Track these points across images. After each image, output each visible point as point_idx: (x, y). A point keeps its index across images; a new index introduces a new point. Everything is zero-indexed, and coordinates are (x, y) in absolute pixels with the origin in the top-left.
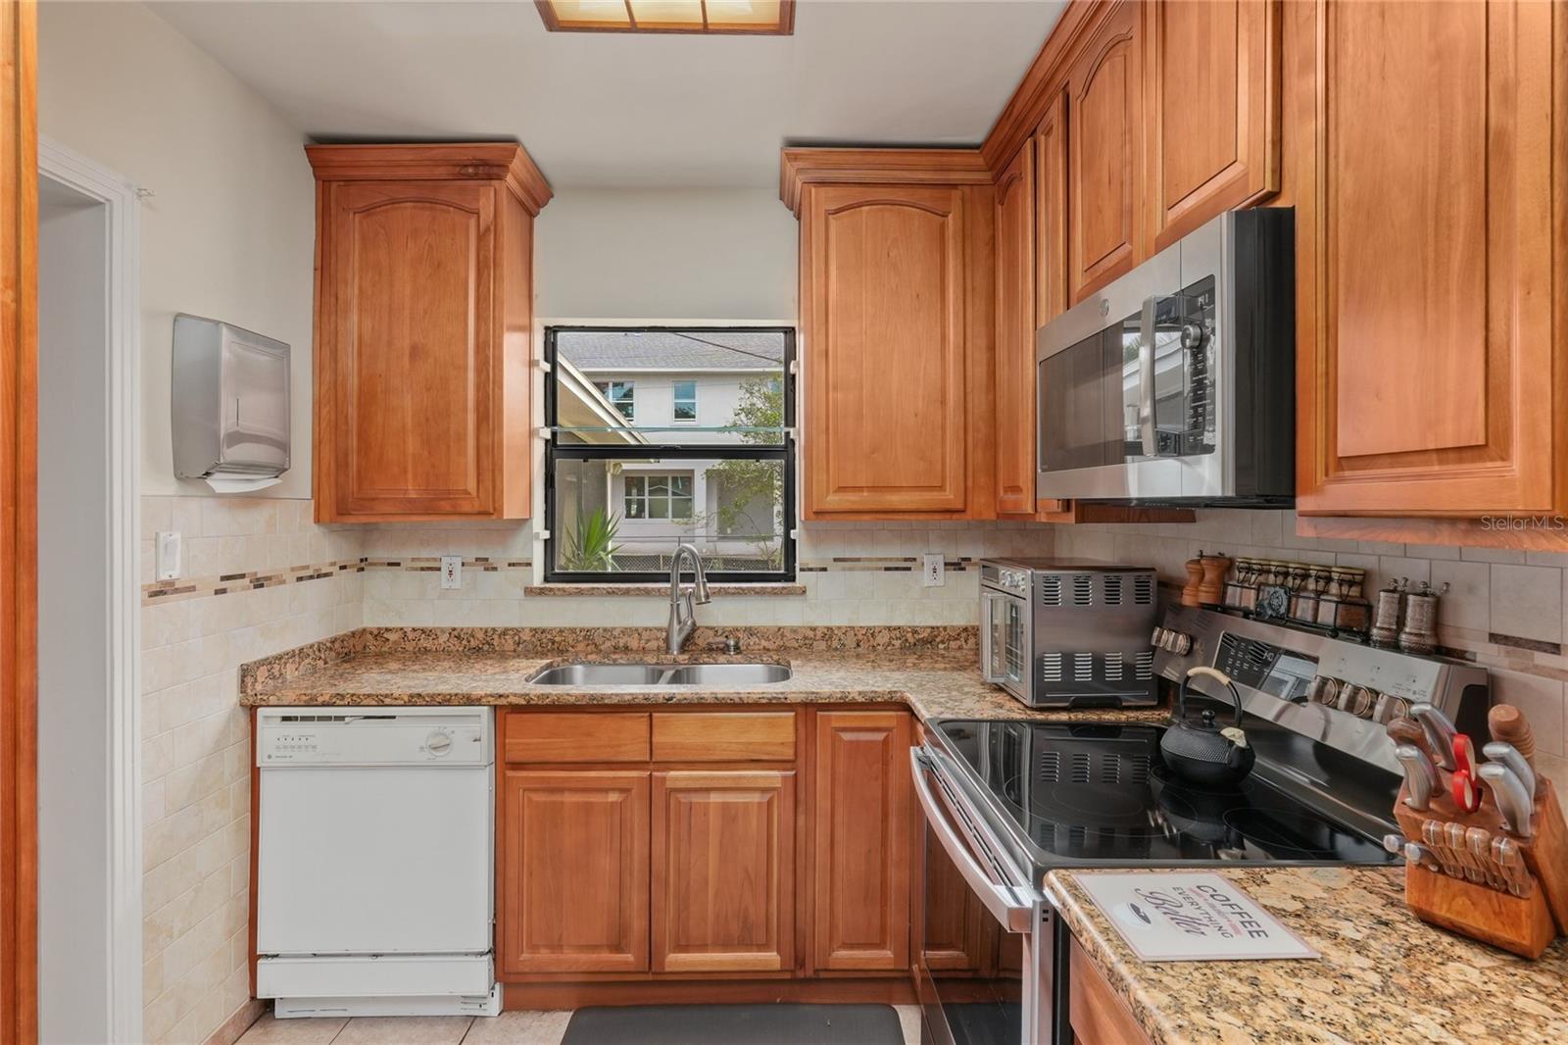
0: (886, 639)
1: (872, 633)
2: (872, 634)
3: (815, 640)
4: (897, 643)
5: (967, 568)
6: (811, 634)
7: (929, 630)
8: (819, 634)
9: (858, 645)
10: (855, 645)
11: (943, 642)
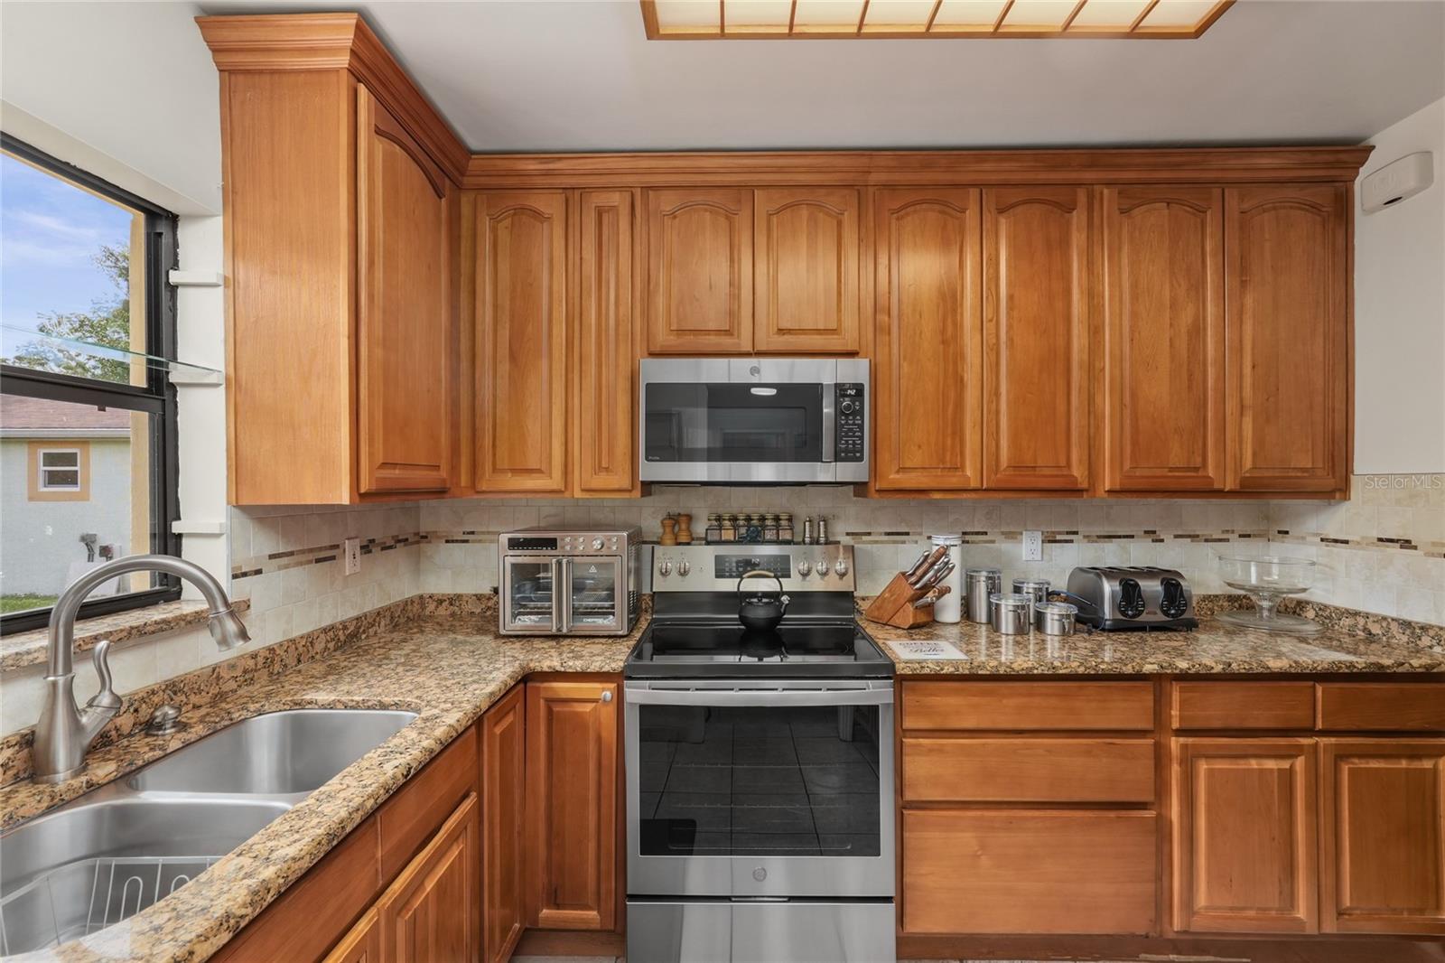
0: (323, 645)
1: (310, 639)
2: (311, 643)
3: (256, 671)
4: (331, 645)
5: (373, 550)
6: (251, 663)
7: (355, 622)
8: (260, 660)
9: (299, 661)
10: (296, 662)
11: (364, 632)
